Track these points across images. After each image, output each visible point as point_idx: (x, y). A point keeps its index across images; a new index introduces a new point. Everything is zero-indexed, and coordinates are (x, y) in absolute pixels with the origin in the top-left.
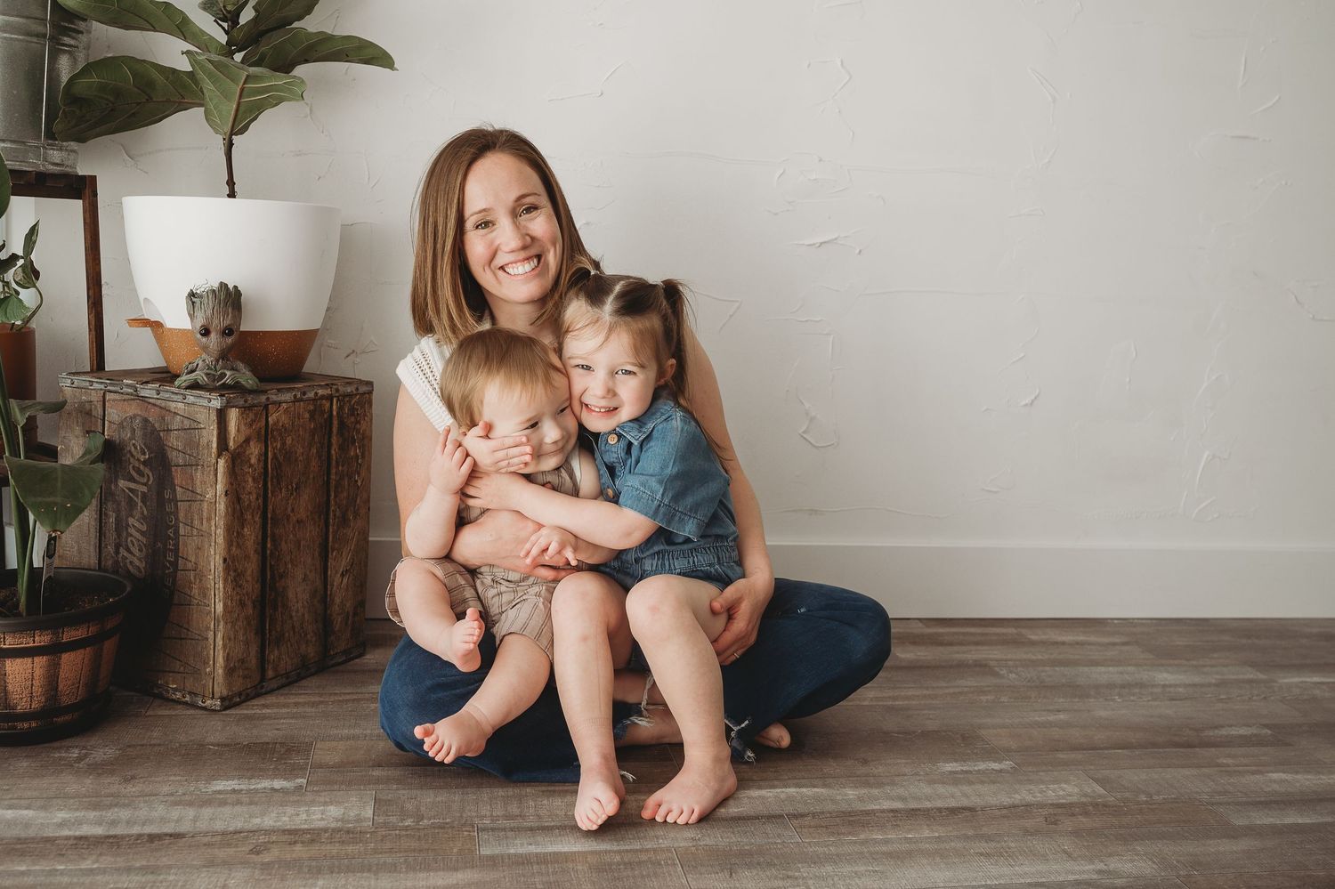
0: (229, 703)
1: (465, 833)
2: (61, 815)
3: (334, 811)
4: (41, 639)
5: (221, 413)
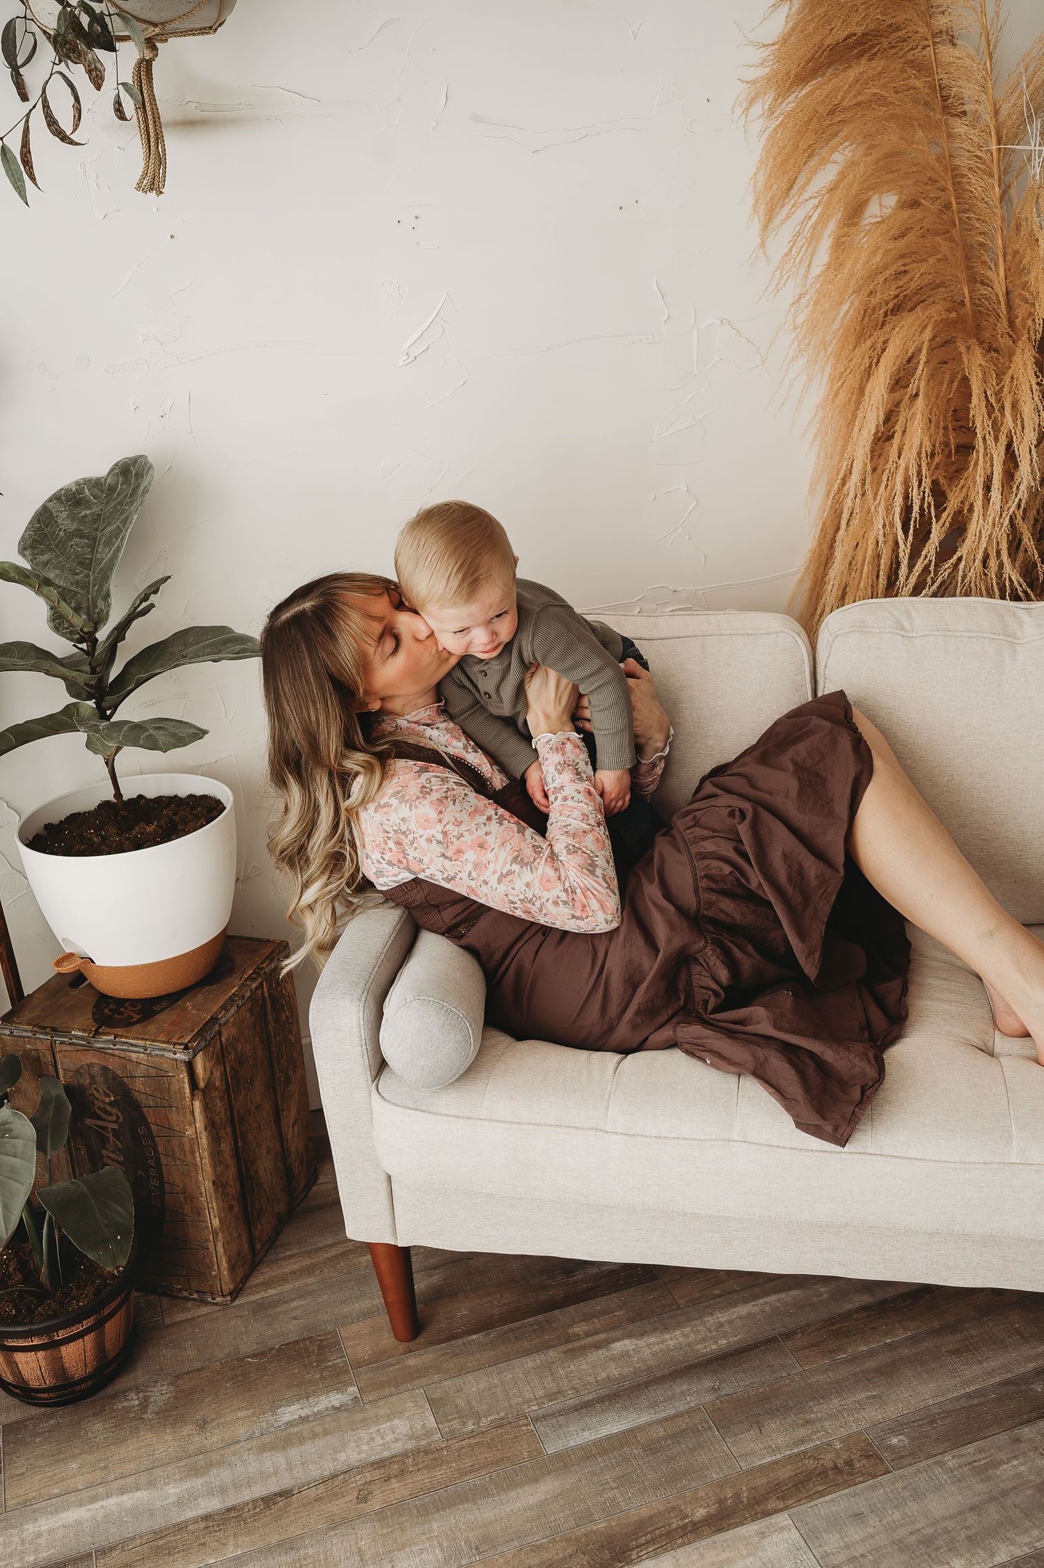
0: (235, 1294)
1: (524, 1428)
3: (401, 1426)
4: (87, 1322)
5: (190, 1066)
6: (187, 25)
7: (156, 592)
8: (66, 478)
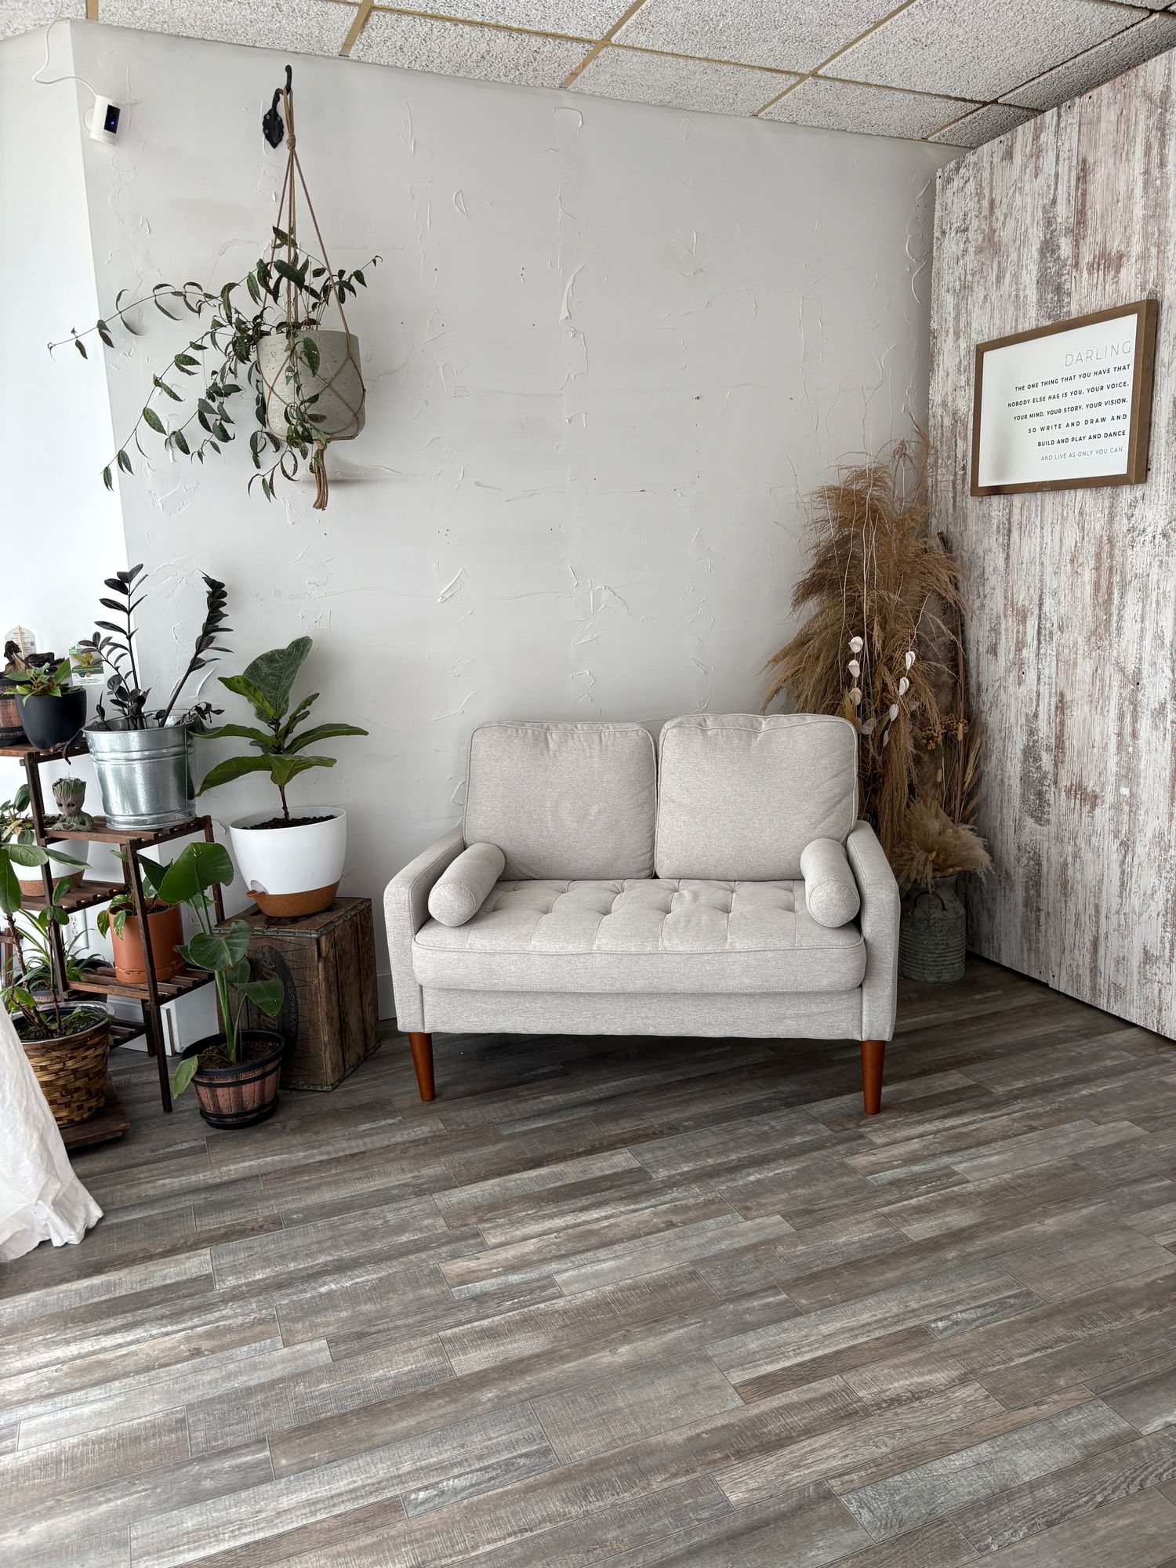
1: (491, 1127)
2: (301, 1154)
3: (425, 1129)
4: (258, 1073)
5: (318, 940)
6: (342, 435)
7: (310, 704)
8: (267, 649)
